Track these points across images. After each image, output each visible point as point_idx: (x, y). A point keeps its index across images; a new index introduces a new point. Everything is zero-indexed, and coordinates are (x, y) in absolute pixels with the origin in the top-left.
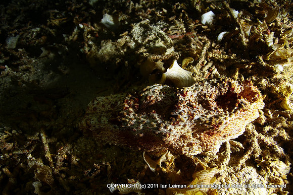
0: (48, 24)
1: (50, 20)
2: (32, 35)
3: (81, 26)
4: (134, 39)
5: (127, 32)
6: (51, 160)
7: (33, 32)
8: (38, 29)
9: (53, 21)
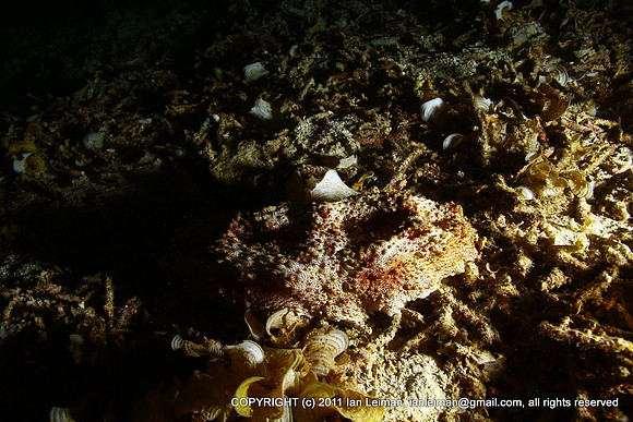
0: (166, 112)
1: (170, 107)
2: (137, 130)
3: (217, 118)
4: (297, 141)
5: (286, 130)
6: (111, 314)
7: (140, 124)
8: (150, 120)
9: (176, 109)
